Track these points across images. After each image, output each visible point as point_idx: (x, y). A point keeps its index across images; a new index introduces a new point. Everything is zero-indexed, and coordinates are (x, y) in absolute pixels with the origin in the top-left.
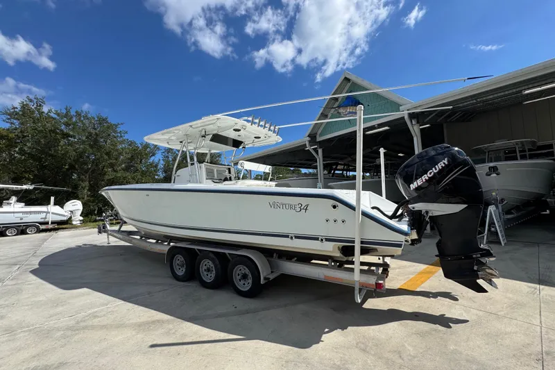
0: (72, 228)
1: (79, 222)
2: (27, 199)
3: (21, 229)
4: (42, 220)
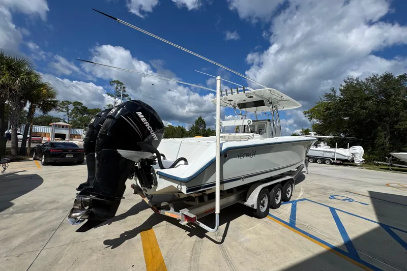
0: (353, 165)
1: (359, 162)
2: (331, 144)
3: (323, 160)
4: (333, 157)
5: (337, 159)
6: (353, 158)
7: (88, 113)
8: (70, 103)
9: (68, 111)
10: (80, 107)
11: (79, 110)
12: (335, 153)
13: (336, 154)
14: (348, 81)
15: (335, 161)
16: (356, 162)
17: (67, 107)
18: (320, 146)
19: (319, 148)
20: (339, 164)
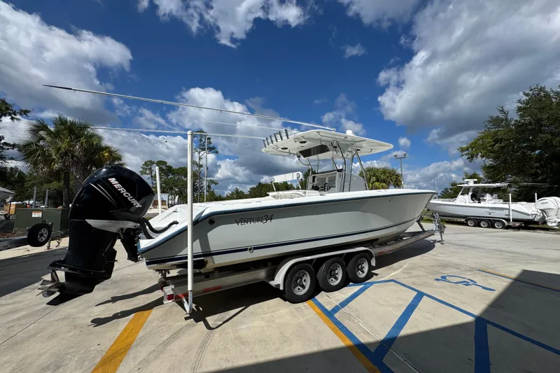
1: (555, 224)
3: (491, 223)
4: (507, 217)
5: (514, 220)
6: (544, 217)
7: (173, 174)
8: (153, 163)
9: (151, 173)
10: (164, 167)
11: (163, 170)
12: (509, 209)
13: (511, 212)
14: (531, 92)
15: (511, 224)
16: (549, 224)
17: (151, 168)
18: (485, 200)
19: (482, 204)
20: (519, 228)
